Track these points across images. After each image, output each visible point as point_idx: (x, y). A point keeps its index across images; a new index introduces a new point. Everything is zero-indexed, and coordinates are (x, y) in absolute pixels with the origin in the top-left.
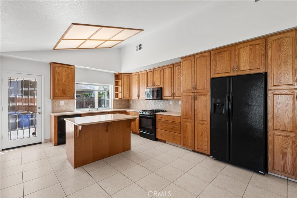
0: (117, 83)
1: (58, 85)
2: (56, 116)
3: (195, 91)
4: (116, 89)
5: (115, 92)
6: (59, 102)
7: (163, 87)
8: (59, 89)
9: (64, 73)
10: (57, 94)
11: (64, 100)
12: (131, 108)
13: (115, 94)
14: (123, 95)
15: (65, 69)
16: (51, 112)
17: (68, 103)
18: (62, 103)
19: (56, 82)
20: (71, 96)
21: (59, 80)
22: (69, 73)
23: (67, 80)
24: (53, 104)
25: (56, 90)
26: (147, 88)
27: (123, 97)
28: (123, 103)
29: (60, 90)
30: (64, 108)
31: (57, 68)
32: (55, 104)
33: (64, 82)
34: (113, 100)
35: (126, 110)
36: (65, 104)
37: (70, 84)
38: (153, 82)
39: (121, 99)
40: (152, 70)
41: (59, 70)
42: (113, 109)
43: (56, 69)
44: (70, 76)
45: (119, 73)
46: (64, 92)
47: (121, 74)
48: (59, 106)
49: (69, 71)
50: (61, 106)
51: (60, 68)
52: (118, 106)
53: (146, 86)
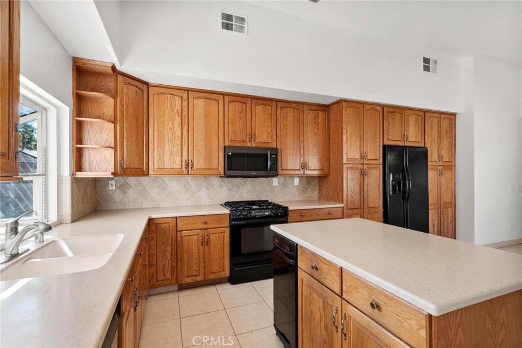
3: (365, 162)
14: (122, 159)
34: (72, 178)
39: (115, 173)
42: (72, 222)
47: (115, 71)
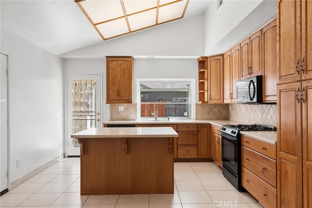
0: (202, 75)
1: (113, 85)
2: (105, 125)
4: (201, 86)
5: (199, 91)
6: (118, 107)
7: (263, 75)
8: (113, 90)
9: (119, 68)
10: (111, 96)
11: (123, 104)
12: (230, 120)
13: (199, 94)
14: (210, 95)
15: (120, 63)
16: (110, 119)
17: (128, 109)
18: (121, 108)
19: (110, 81)
20: (127, 99)
21: (113, 78)
22: (125, 68)
23: (123, 78)
24: (111, 109)
25: (110, 91)
26: (242, 79)
27: (210, 99)
28: (216, 110)
29: (115, 91)
30: (123, 115)
31: (111, 63)
32: (113, 110)
33: (119, 80)
34: (196, 104)
35: (211, 123)
36: (124, 109)
37: (126, 82)
38: (249, 66)
39: (207, 102)
40: (248, 41)
41: (113, 66)
42: (196, 120)
43: (110, 65)
44: (126, 71)
45: (202, 57)
46: (119, 94)
47: (206, 58)
48: (118, 112)
49: (125, 65)
50: (120, 112)
51: (115, 63)
52: (205, 116)
53: (241, 76)
